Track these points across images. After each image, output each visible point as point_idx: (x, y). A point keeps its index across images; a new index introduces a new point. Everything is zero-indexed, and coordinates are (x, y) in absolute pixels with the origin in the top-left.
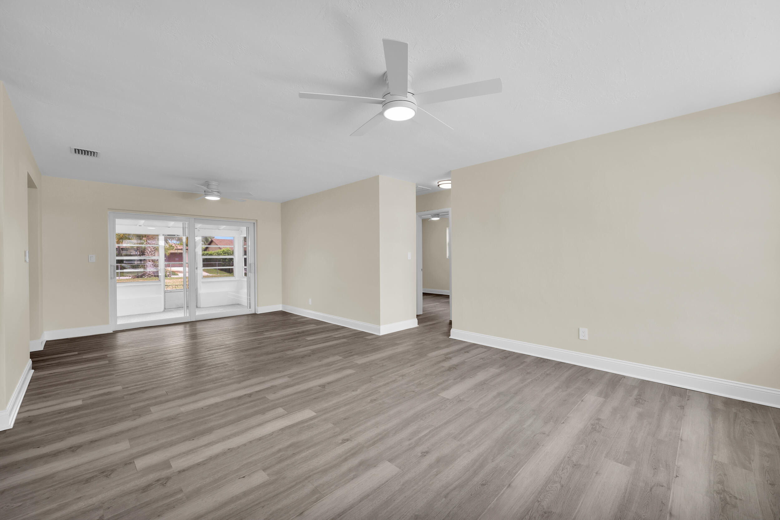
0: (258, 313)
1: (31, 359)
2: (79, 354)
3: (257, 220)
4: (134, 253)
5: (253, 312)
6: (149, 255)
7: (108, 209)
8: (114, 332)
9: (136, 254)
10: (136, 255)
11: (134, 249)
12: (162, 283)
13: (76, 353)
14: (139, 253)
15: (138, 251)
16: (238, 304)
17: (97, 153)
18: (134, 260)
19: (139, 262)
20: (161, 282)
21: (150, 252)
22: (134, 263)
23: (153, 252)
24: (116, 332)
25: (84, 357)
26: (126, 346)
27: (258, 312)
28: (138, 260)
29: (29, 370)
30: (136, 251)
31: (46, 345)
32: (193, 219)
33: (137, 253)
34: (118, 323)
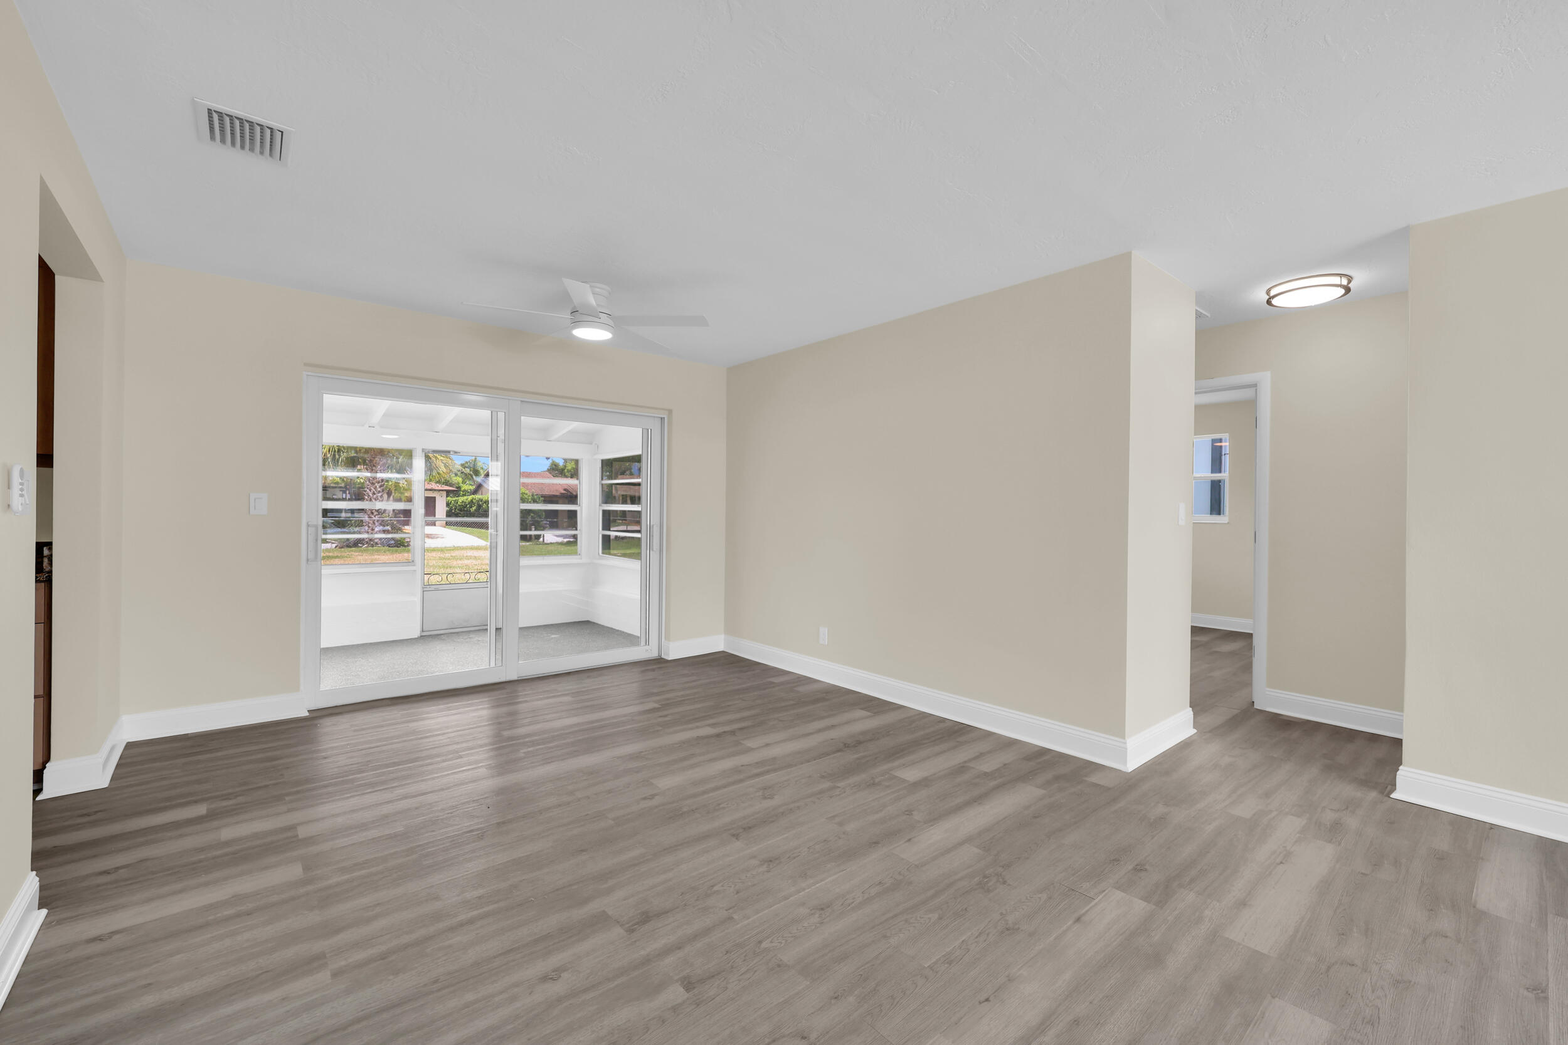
0: (670, 659)
1: (34, 873)
2: (211, 816)
3: (670, 412)
4: (339, 495)
5: (654, 654)
6: (371, 500)
7: (305, 364)
8: (315, 715)
9: (344, 497)
10: (344, 499)
11: (341, 487)
12: (418, 567)
13: (201, 809)
14: (348, 496)
15: (348, 492)
16: (588, 622)
17: (282, 132)
18: (340, 511)
19: (349, 515)
20: (414, 565)
21: (374, 494)
22: (340, 517)
23: (380, 494)
24: (319, 715)
25: (227, 834)
26: (353, 781)
27: (668, 655)
28: (346, 511)
29: (28, 911)
30: (344, 492)
31: (123, 761)
32: (520, 402)
33: (346, 496)
34: (323, 687)
